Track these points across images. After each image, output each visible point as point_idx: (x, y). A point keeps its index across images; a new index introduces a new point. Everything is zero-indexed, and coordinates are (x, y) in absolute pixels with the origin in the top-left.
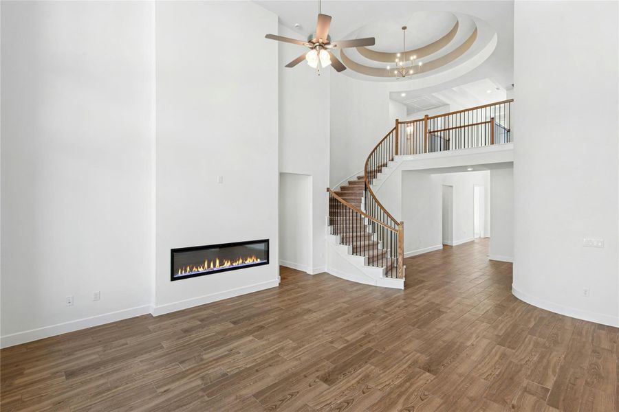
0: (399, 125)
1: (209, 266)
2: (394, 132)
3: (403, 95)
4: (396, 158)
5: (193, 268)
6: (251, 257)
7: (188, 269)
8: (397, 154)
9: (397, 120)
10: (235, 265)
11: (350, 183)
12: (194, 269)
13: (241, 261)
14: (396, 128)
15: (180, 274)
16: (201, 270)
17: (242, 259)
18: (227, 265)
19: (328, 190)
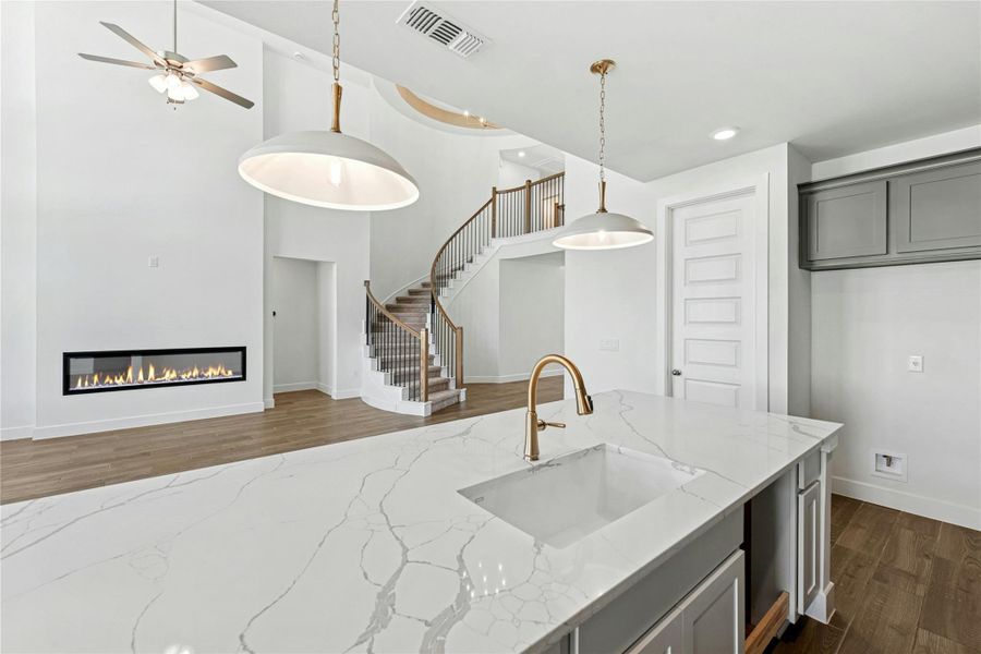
0: (497, 196)
1: (135, 376)
2: (491, 204)
3: (522, 154)
4: (494, 242)
5: (104, 378)
6: (216, 367)
7: (96, 378)
8: (494, 236)
9: (494, 189)
10: (185, 377)
11: (411, 292)
12: (108, 379)
13: (196, 372)
14: (493, 200)
15: (79, 386)
16: (120, 382)
17: (198, 369)
18: (169, 376)
19: (367, 283)
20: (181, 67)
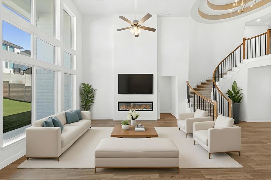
0: (246, 41)
2: (242, 46)
3: (258, 20)
4: (243, 61)
8: (244, 58)
9: (245, 38)
11: (202, 84)
14: (244, 43)
15: (121, 109)
19: (187, 82)
20: (137, 24)
